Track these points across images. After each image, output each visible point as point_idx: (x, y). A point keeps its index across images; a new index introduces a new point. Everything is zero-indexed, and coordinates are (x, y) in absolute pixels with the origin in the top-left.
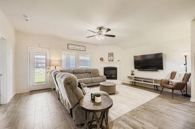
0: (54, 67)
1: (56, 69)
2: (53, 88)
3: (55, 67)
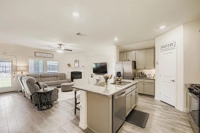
0: (20, 72)
1: (22, 74)
2: (19, 90)
3: (22, 72)
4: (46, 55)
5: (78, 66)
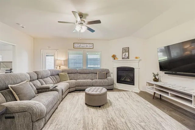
4: (85, 45)
5: (128, 58)
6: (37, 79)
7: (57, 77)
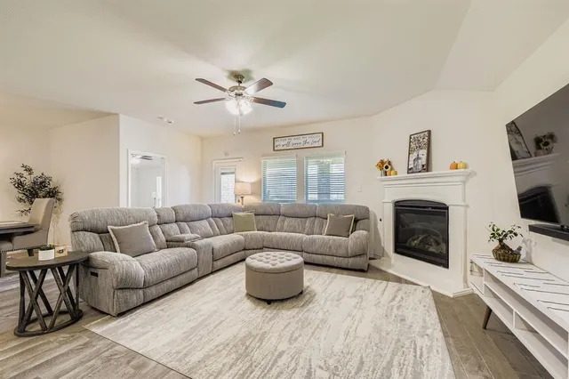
1: (242, 202)
3: (242, 197)
4: (301, 140)
5: (427, 167)
6: (176, 221)
7: (229, 221)
